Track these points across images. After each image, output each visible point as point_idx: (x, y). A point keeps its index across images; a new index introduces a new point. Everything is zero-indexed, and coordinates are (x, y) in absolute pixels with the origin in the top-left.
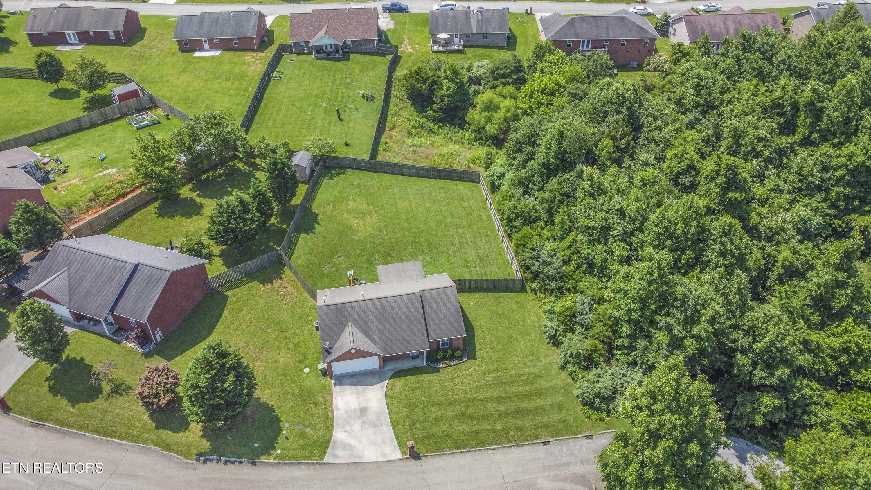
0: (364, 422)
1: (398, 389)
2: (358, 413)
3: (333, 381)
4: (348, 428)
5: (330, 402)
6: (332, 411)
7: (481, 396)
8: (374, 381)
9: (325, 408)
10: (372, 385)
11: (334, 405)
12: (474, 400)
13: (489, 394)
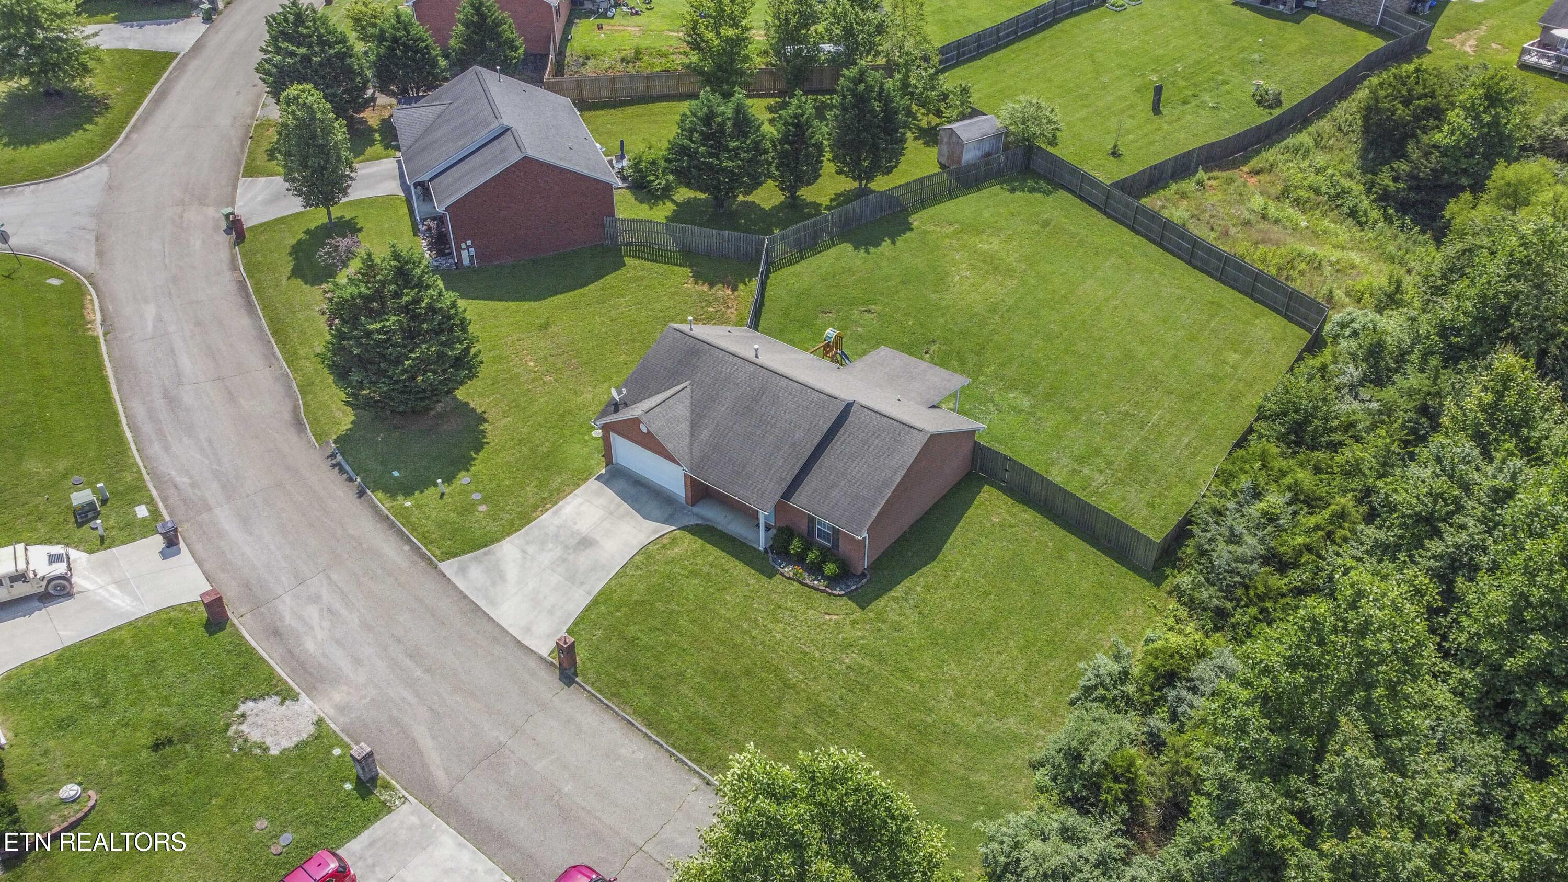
1: (674, 551)
2: (574, 541)
3: (603, 471)
4: (531, 549)
5: (562, 495)
6: (546, 510)
7: (794, 676)
8: (655, 512)
10: (647, 517)
12: (773, 671)
13: (814, 687)
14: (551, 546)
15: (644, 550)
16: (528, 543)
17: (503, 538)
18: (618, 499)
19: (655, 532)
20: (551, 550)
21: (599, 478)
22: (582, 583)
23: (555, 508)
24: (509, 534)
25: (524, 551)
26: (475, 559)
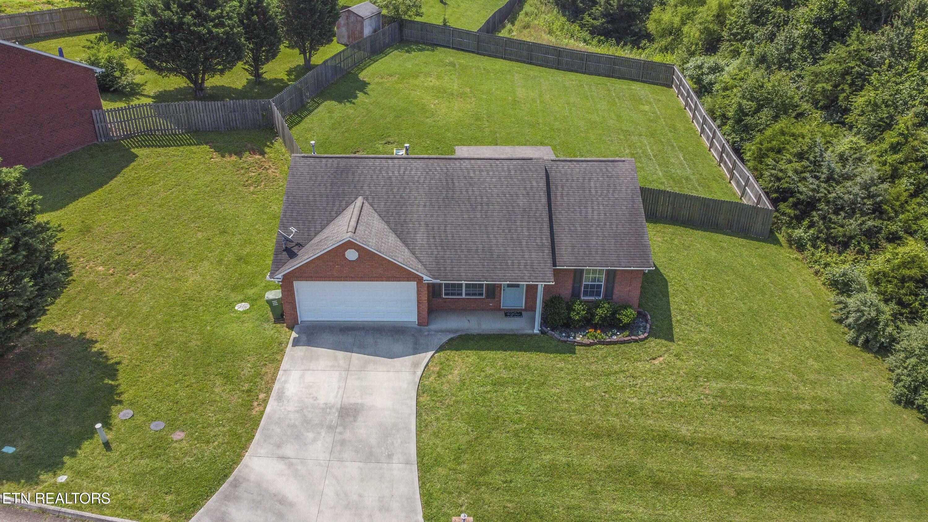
0: (343, 443)
1: (455, 375)
2: (334, 417)
3: (294, 335)
4: (289, 450)
5: (267, 378)
6: (266, 401)
7: (685, 431)
8: (398, 347)
9: (249, 391)
10: (392, 356)
11: (276, 386)
12: (663, 437)
13: (708, 430)
14: (310, 435)
15: (421, 390)
16: (279, 446)
17: (240, 457)
18: (340, 354)
19: (416, 365)
20: (315, 440)
21: (296, 343)
22: (390, 456)
23: (274, 394)
24: (245, 448)
25: (282, 458)
26: (227, 498)
